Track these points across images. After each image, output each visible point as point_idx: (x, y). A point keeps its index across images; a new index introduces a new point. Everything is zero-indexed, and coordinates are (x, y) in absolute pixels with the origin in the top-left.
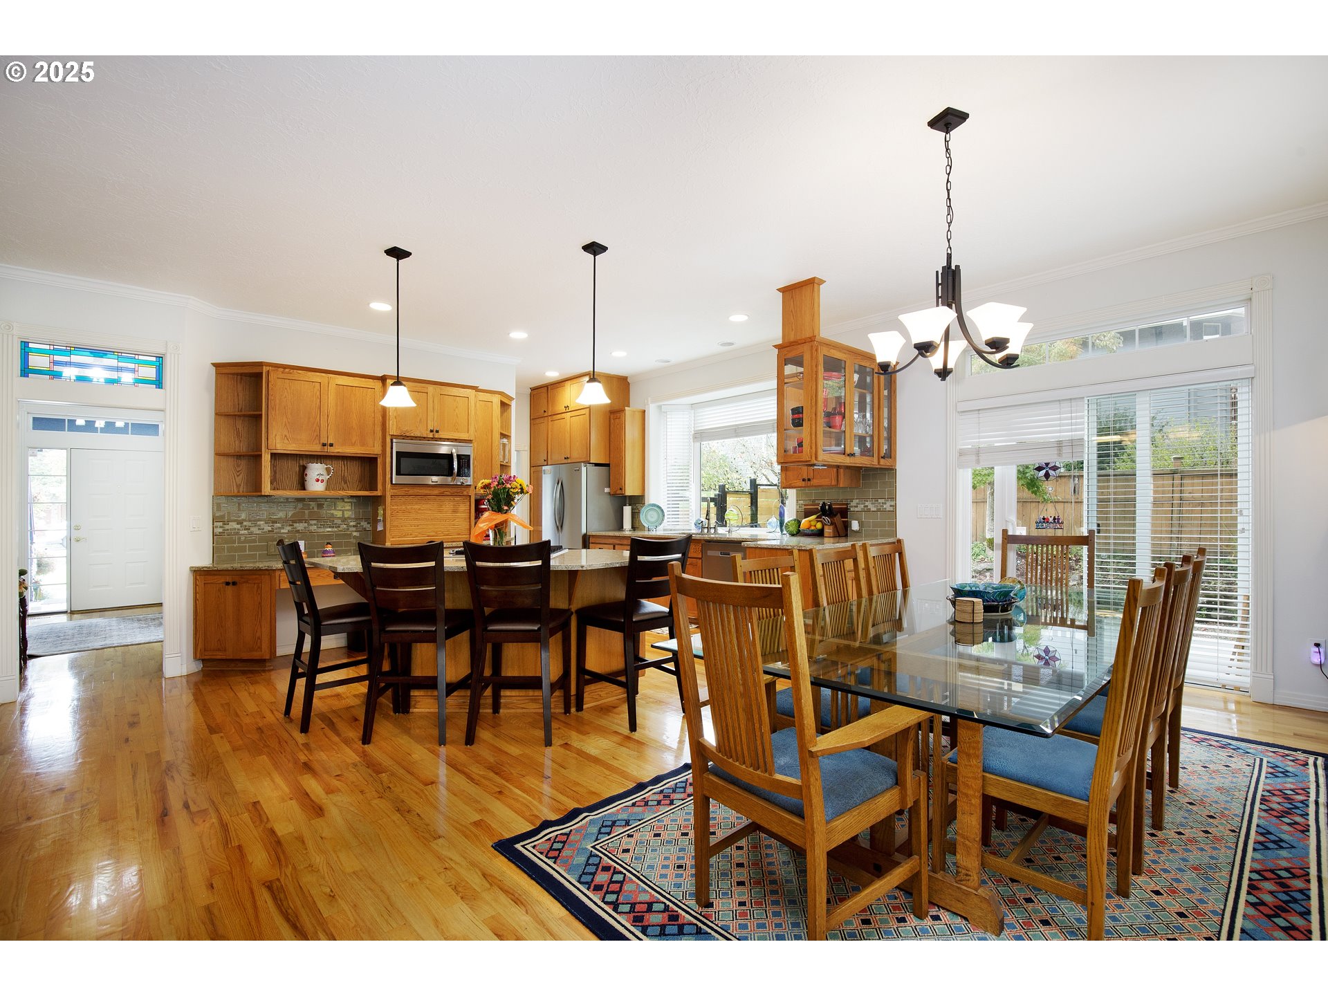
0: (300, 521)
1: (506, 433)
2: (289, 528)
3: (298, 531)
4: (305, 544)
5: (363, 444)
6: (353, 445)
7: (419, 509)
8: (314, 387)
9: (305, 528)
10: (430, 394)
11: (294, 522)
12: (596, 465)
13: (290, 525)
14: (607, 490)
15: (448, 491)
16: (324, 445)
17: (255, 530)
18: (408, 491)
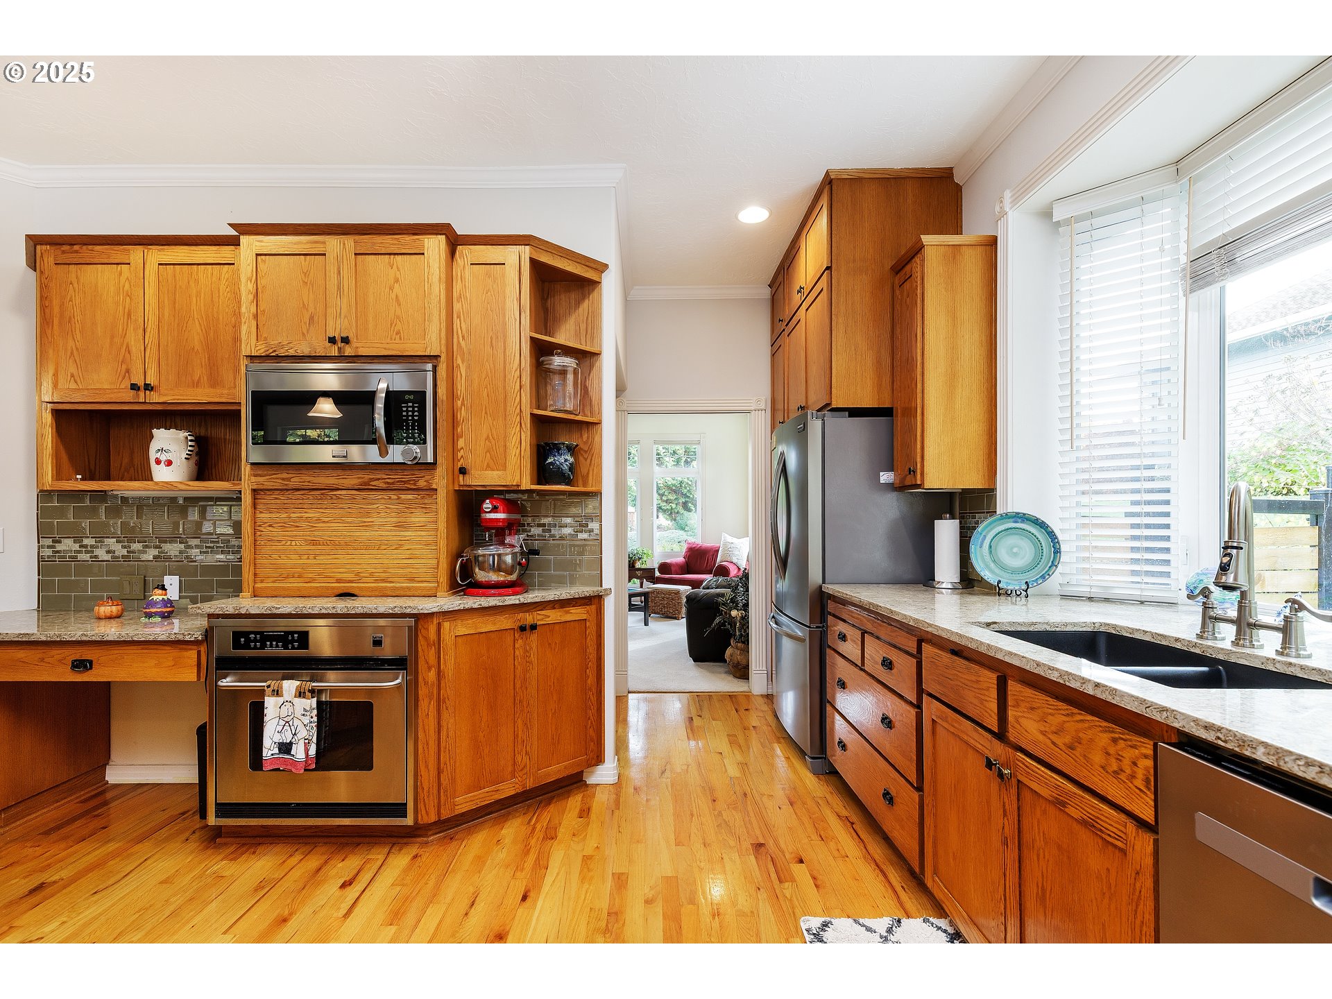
0: (172, 540)
1: (588, 348)
2: (156, 552)
3: (168, 559)
4: (180, 581)
5: (214, 382)
6: (197, 384)
7: (319, 520)
8: (120, 274)
9: (181, 552)
10: (331, 256)
11: (163, 540)
12: (855, 412)
13: (156, 547)
14: (886, 477)
15: (381, 478)
16: (134, 387)
17: (102, 554)
18: (288, 480)
